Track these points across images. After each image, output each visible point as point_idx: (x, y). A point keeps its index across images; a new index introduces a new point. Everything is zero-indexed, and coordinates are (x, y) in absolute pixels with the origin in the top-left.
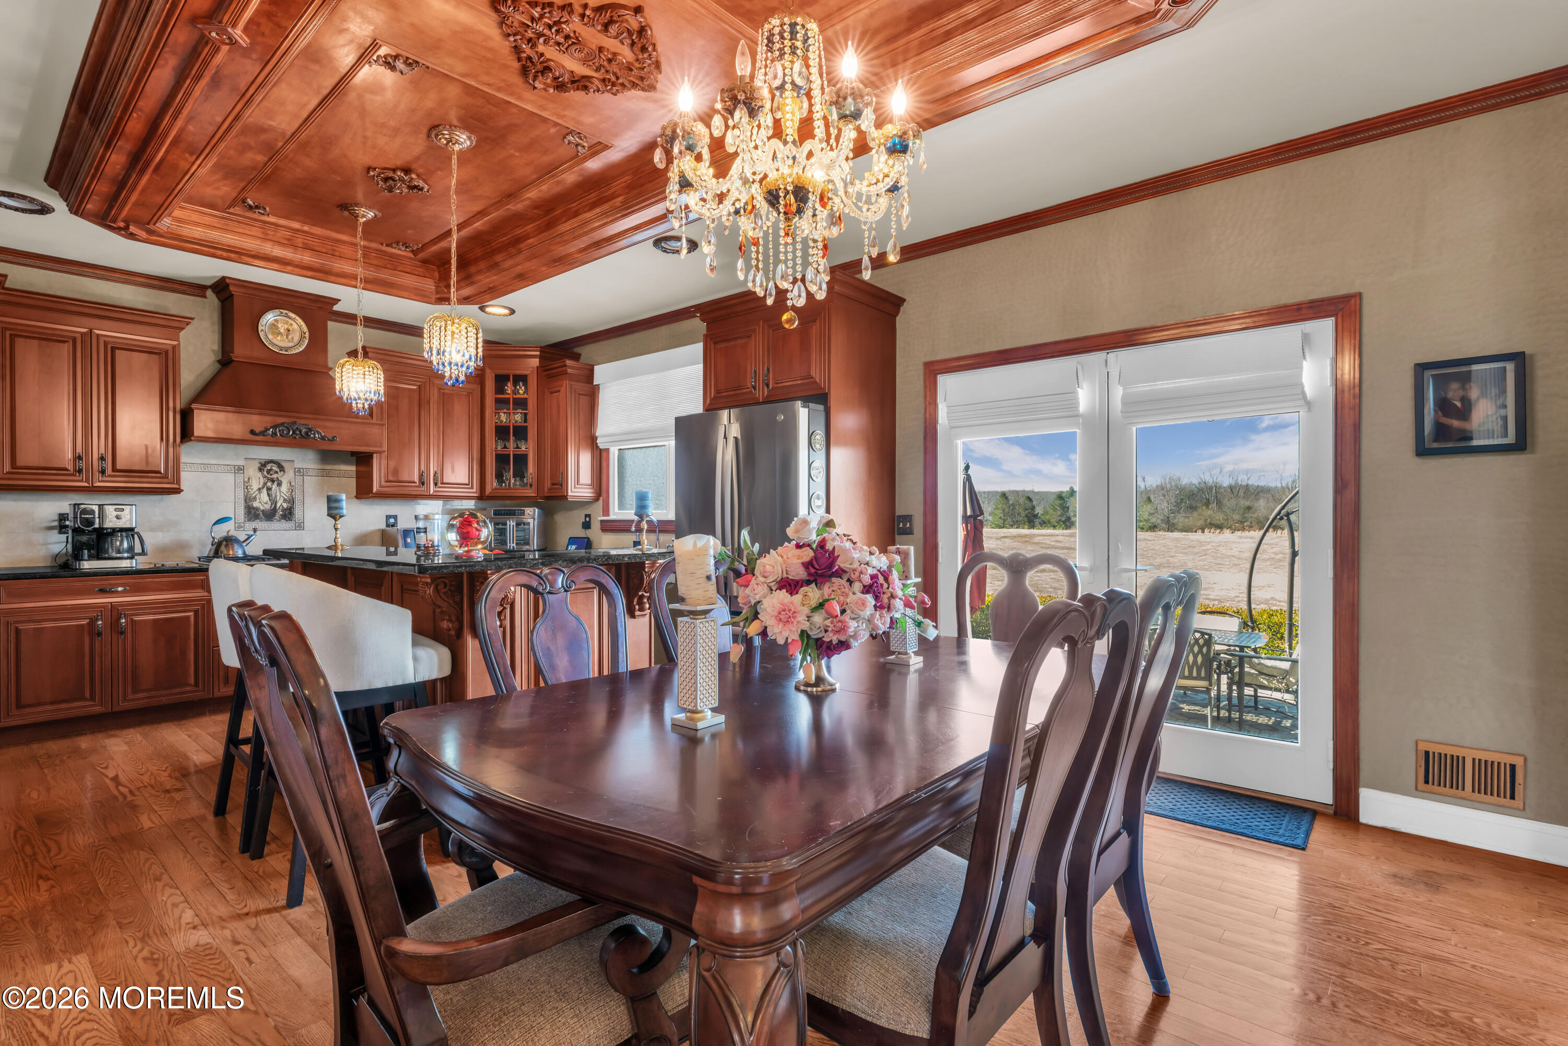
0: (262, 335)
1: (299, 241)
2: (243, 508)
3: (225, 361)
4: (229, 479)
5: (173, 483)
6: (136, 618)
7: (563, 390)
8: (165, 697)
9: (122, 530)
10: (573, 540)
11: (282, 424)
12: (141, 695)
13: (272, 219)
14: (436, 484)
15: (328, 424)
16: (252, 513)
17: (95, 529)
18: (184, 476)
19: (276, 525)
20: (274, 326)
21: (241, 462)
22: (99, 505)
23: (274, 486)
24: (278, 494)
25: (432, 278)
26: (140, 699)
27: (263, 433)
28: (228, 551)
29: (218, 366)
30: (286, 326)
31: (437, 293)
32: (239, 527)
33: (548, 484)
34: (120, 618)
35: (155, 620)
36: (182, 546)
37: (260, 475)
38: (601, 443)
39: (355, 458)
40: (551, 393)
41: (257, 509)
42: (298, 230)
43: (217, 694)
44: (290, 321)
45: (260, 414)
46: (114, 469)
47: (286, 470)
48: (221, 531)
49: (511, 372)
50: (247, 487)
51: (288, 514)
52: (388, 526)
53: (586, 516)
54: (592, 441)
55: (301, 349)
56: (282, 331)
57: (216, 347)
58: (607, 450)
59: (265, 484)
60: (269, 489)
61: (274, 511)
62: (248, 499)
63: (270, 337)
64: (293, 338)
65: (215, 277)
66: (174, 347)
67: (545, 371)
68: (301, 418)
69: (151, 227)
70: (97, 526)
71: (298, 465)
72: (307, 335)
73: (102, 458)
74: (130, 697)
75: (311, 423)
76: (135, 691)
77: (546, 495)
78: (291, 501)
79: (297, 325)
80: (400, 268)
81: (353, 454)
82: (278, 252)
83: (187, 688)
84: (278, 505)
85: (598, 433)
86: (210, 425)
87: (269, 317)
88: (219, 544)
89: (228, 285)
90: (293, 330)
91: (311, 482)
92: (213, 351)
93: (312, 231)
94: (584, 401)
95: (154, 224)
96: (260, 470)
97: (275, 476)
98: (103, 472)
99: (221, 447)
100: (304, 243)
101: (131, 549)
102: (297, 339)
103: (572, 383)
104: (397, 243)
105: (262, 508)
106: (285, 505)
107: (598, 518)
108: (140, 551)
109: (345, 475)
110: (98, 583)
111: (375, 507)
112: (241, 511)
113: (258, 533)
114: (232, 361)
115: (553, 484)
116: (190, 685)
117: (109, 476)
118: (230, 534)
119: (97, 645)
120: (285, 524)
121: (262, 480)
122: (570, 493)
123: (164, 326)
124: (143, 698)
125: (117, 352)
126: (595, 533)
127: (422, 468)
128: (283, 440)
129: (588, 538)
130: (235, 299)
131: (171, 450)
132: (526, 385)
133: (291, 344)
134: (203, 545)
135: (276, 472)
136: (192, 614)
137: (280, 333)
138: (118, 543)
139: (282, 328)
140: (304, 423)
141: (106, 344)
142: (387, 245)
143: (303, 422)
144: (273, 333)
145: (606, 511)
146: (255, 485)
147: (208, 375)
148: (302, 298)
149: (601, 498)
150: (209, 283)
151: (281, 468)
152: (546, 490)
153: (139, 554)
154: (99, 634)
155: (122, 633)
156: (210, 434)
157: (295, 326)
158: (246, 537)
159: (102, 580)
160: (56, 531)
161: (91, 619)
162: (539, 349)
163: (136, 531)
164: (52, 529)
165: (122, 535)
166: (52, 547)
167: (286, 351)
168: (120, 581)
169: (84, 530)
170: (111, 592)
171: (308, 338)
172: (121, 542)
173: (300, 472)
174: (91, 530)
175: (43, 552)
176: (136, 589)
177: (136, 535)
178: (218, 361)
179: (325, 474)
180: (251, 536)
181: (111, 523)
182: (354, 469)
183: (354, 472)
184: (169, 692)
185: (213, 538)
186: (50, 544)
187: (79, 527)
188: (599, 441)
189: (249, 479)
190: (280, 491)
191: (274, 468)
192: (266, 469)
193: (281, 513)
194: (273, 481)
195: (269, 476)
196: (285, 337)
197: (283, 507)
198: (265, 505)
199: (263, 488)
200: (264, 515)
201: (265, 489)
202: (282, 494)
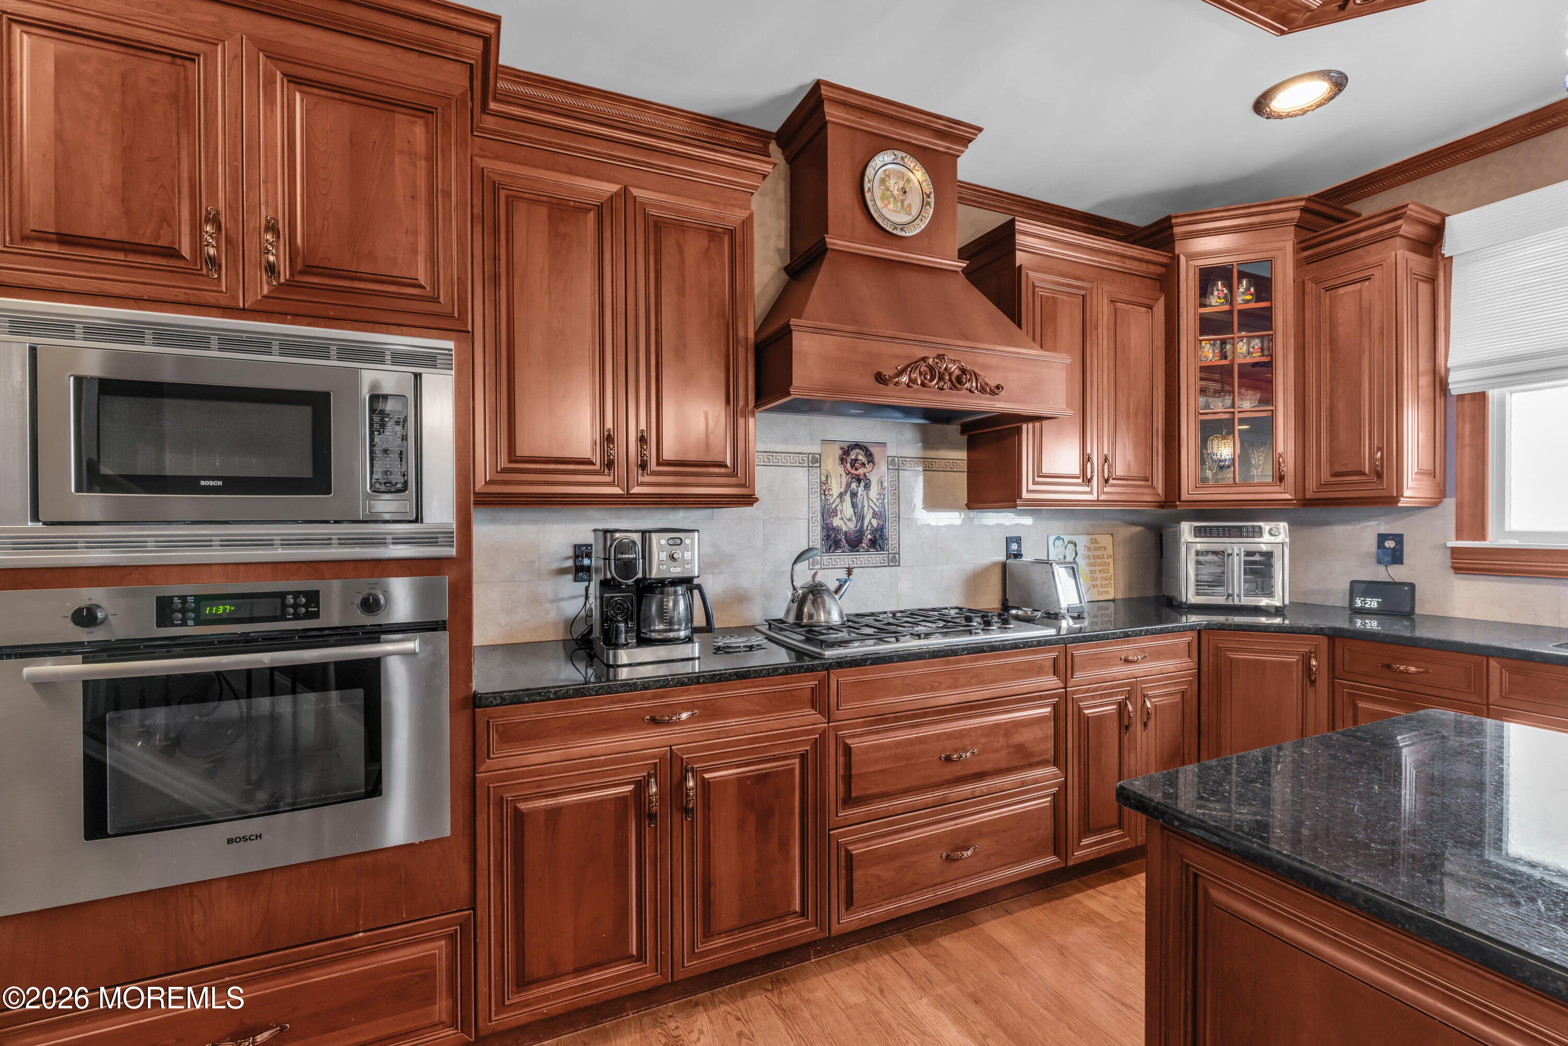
0: (869, 196)
2: (819, 528)
3: (802, 263)
4: (800, 478)
5: (745, 487)
6: (711, 777)
7: (1380, 273)
9: (676, 582)
10: (1362, 587)
11: (924, 361)
12: (718, 943)
14: (1106, 480)
15: (991, 360)
16: (832, 540)
17: (636, 581)
19: (866, 557)
20: (884, 184)
21: (816, 449)
22: (643, 532)
23: (861, 490)
24: (866, 504)
26: (715, 951)
27: (895, 379)
28: (817, 612)
29: (785, 277)
30: (901, 182)
33: (1317, 475)
34: (685, 779)
35: (738, 780)
37: (841, 470)
38: (1461, 382)
40: (1329, 289)
41: (837, 530)
43: (836, 929)
44: (908, 174)
46: (660, 461)
47: (876, 460)
48: (804, 576)
50: (824, 493)
51: (878, 541)
52: (1008, 557)
53: (1390, 536)
54: (1438, 376)
55: (923, 226)
56: (896, 193)
57: (783, 244)
58: (1480, 397)
59: (848, 485)
60: (854, 495)
61: (861, 532)
62: (827, 513)
63: (881, 202)
64: (911, 206)
66: (744, 222)
67: (1307, 249)
70: (639, 573)
71: (892, 451)
72: (932, 200)
73: (643, 440)
74: (701, 948)
75: (965, 359)
76: (708, 935)
77: (1315, 495)
78: (882, 516)
79: (918, 181)
83: (791, 922)
84: (866, 522)
85: (1451, 362)
87: (883, 162)
88: (803, 599)
89: (820, 102)
90: (912, 189)
92: (776, 252)
96: (842, 461)
97: (861, 471)
98: (643, 466)
101: (690, 617)
102: (916, 206)
103: (1408, 255)
105: (844, 529)
106: (874, 524)
107: (1442, 540)
108: (702, 625)
109: (952, 467)
110: (647, 703)
114: (827, 249)
115: (1336, 473)
116: (794, 914)
117: (653, 473)
118: (817, 579)
119: (649, 839)
121: (845, 479)
122: (1405, 493)
124: (720, 949)
125: (663, 232)
126: (1424, 570)
127: (1088, 451)
129: (1407, 586)
130: (830, 131)
131: (740, 420)
133: (909, 217)
135: (863, 465)
136: (797, 761)
137: (893, 197)
138: (671, 604)
139: (894, 185)
141: (647, 216)
144: (884, 196)
145: (1472, 526)
146: (836, 487)
148: (924, 126)
149: (1450, 502)
151: (869, 455)
154: (652, 815)
155: (688, 810)
157: (914, 180)
158: (838, 583)
159: (655, 697)
160: (570, 577)
161: (638, 784)
162: (1303, 203)
163: (696, 582)
164: (562, 572)
165: (676, 592)
166: (564, 604)
167: (902, 230)
168: (684, 699)
169: (620, 584)
170: (668, 723)
171: (932, 205)
172: (676, 603)
173: (896, 465)
174: (630, 582)
175: (553, 616)
176: (708, 712)
177: (696, 592)
178: (786, 269)
179: (929, 467)
180: (845, 582)
181: (660, 567)
182: (965, 458)
183: (965, 462)
184: (762, 931)
185: (794, 588)
186: (562, 599)
187: (613, 578)
188: (1452, 378)
189: (827, 477)
190: (868, 498)
191: (860, 457)
192: (849, 460)
193: (869, 537)
194: (859, 481)
195: (853, 471)
196: (899, 204)
197: (872, 526)
198: (849, 523)
199: (846, 492)
200: (847, 542)
201: (848, 494)
202: (871, 504)
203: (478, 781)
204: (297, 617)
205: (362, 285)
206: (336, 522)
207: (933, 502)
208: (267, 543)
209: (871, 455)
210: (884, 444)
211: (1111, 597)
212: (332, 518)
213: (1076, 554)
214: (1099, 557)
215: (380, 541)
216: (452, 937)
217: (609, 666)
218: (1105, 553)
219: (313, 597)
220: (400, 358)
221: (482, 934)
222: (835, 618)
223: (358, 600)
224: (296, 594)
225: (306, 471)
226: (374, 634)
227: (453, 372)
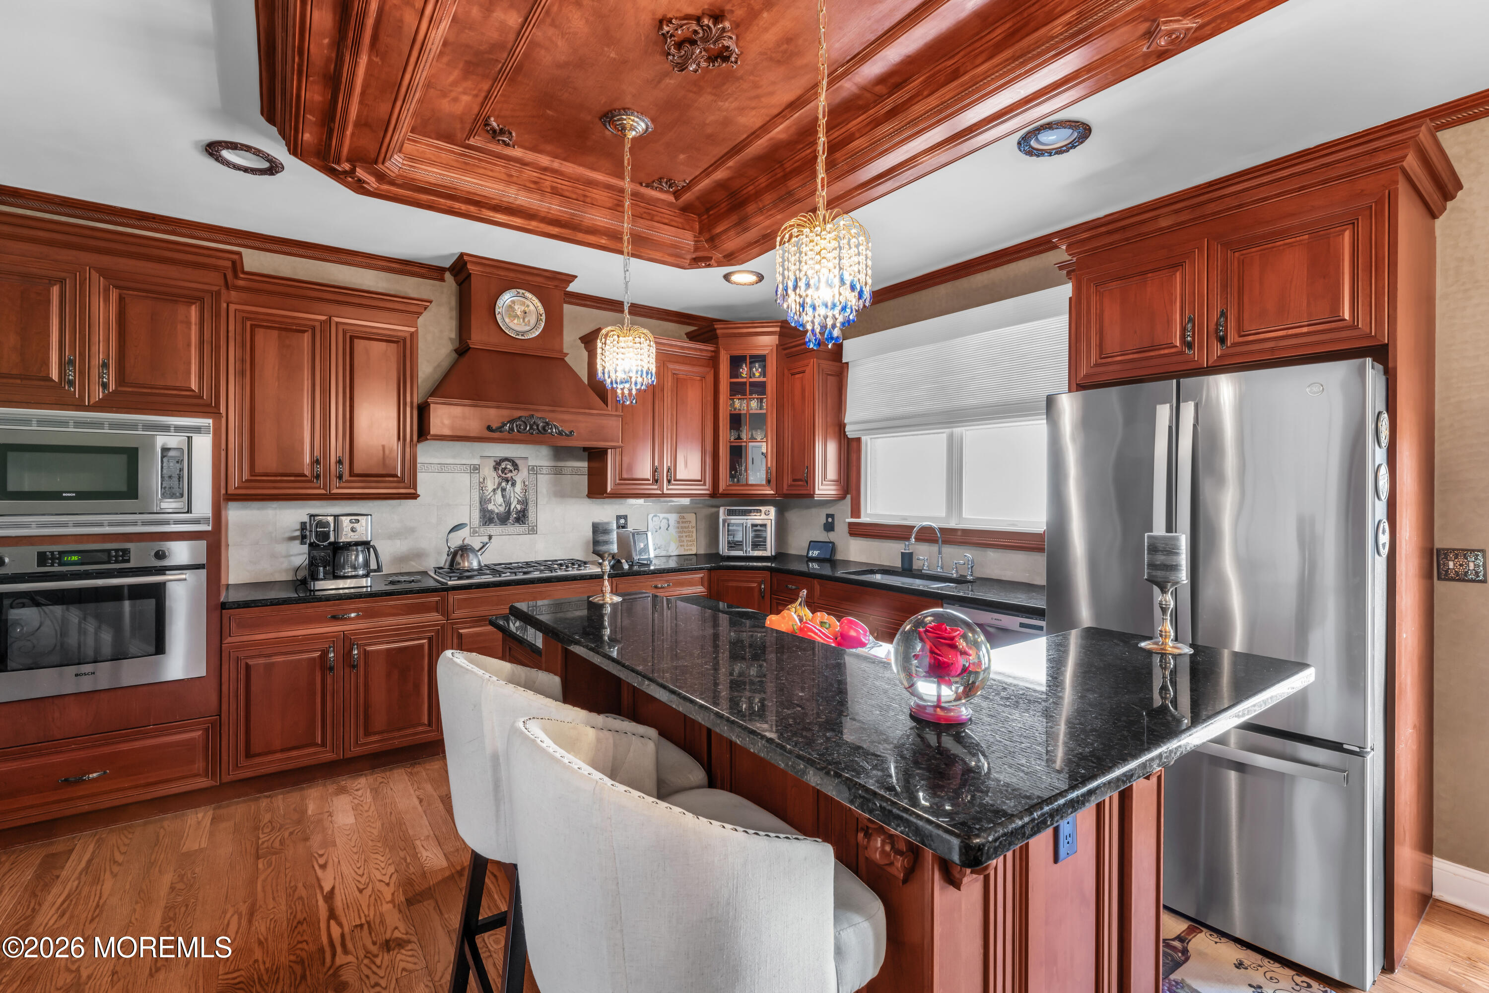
0: (498, 317)
1: (548, 181)
2: (478, 511)
3: (462, 350)
4: (464, 479)
5: (410, 488)
6: (369, 648)
7: (808, 370)
8: (398, 740)
9: (357, 544)
10: (813, 544)
11: (520, 418)
12: (373, 738)
13: (517, 152)
14: (669, 481)
15: (566, 417)
16: (487, 518)
17: (330, 544)
18: (421, 477)
19: (512, 528)
20: (511, 308)
21: (476, 461)
22: (335, 516)
23: (509, 486)
24: (512, 495)
25: (692, 229)
26: (373, 743)
27: (500, 429)
28: (464, 561)
29: (455, 355)
30: (523, 308)
31: (696, 249)
32: (474, 533)
33: (787, 480)
34: (352, 649)
35: (388, 651)
36: (419, 555)
37: (494, 474)
38: (851, 431)
39: (586, 453)
40: (793, 374)
41: (492, 512)
42: (545, 169)
44: (527, 302)
45: (498, 407)
46: (352, 474)
47: (520, 468)
48: (456, 540)
49: (748, 352)
50: (482, 488)
51: (522, 517)
52: (619, 527)
53: (828, 516)
54: (840, 428)
55: (537, 333)
56: (519, 313)
57: (453, 335)
58: (858, 440)
59: (500, 484)
60: (504, 490)
61: (508, 513)
62: (483, 501)
63: (507, 320)
64: (529, 321)
65: (453, 255)
66: (412, 334)
67: (785, 349)
68: (537, 411)
69: (380, 167)
70: (332, 539)
71: (531, 462)
73: (340, 462)
74: (362, 741)
75: (548, 417)
76: (367, 733)
77: (785, 491)
78: (525, 502)
79: (533, 305)
80: (656, 218)
81: (585, 449)
82: (522, 199)
83: (421, 729)
84: (512, 507)
85: (847, 420)
86: (447, 422)
87: (507, 298)
88: (455, 554)
89: (465, 263)
90: (530, 311)
91: (544, 481)
92: (451, 339)
93: (563, 169)
94: (832, 380)
95: (383, 163)
96: (495, 469)
97: (509, 475)
98: (340, 477)
99: (458, 445)
100: (552, 188)
101: (367, 564)
102: (533, 321)
103: (821, 361)
104: (660, 180)
105: (496, 511)
106: (519, 507)
107: (844, 518)
108: (376, 567)
109: (576, 472)
110: (328, 609)
111: (605, 506)
112: (476, 515)
113: (493, 538)
114: (470, 348)
115: (794, 480)
116: (423, 725)
117: (347, 481)
118: (466, 542)
119: (329, 681)
120: (518, 528)
121: (497, 480)
122: (817, 492)
123: (402, 311)
124: (375, 742)
125: (356, 340)
126: (840, 535)
127: (656, 464)
128: (520, 436)
129: (833, 543)
130: (473, 278)
131: (408, 450)
132: (764, 368)
133: (528, 328)
134: (439, 553)
135: (511, 471)
136: (425, 641)
137: (517, 316)
138: (353, 557)
139: (519, 309)
140: (541, 415)
141: (345, 333)
142: (647, 186)
143: (539, 415)
144: (510, 316)
145: (856, 511)
146: (490, 486)
147: (446, 365)
148: (537, 275)
149: (849, 497)
150: (447, 264)
151: (516, 466)
152: (785, 487)
153: (375, 571)
154: (331, 669)
155: (354, 667)
156: (447, 432)
157: (532, 307)
158: (482, 545)
159: (334, 605)
160: (298, 542)
161: (323, 651)
162: (780, 324)
163: (372, 544)
164: (293, 538)
165: (357, 549)
166: (293, 558)
167: (522, 335)
168: (353, 606)
169: (318, 545)
170: (343, 619)
171: (544, 321)
172: (357, 556)
173: (534, 471)
174: (325, 544)
175: (285, 565)
176: (369, 614)
177: (371, 549)
178: (456, 351)
179: (558, 472)
180: (487, 544)
181: (347, 536)
182: (587, 466)
183: (586, 469)
184: (402, 733)
185: (449, 548)
186: (292, 555)
187: (314, 542)
188: (848, 429)
189: (484, 479)
190: (514, 492)
191: (508, 467)
192: (500, 468)
193: (515, 516)
194: (507, 481)
195: (503, 475)
196: (521, 320)
197: (517, 509)
198: (499, 508)
199: (498, 488)
200: (498, 519)
201: (500, 489)
202: (516, 495)
203: (223, 648)
204: (117, 562)
205: (157, 391)
206: (140, 513)
207: (561, 494)
208: (100, 525)
209: (516, 465)
210: (526, 458)
211: (694, 552)
212: (138, 512)
213: (669, 526)
214: (685, 527)
215: (167, 523)
216: (207, 730)
217: (311, 591)
218: (690, 525)
219: (126, 552)
220: (179, 429)
221: (225, 729)
222: (475, 565)
223: (153, 553)
224: (117, 550)
225: (123, 488)
226: (162, 570)
227: (211, 435)
